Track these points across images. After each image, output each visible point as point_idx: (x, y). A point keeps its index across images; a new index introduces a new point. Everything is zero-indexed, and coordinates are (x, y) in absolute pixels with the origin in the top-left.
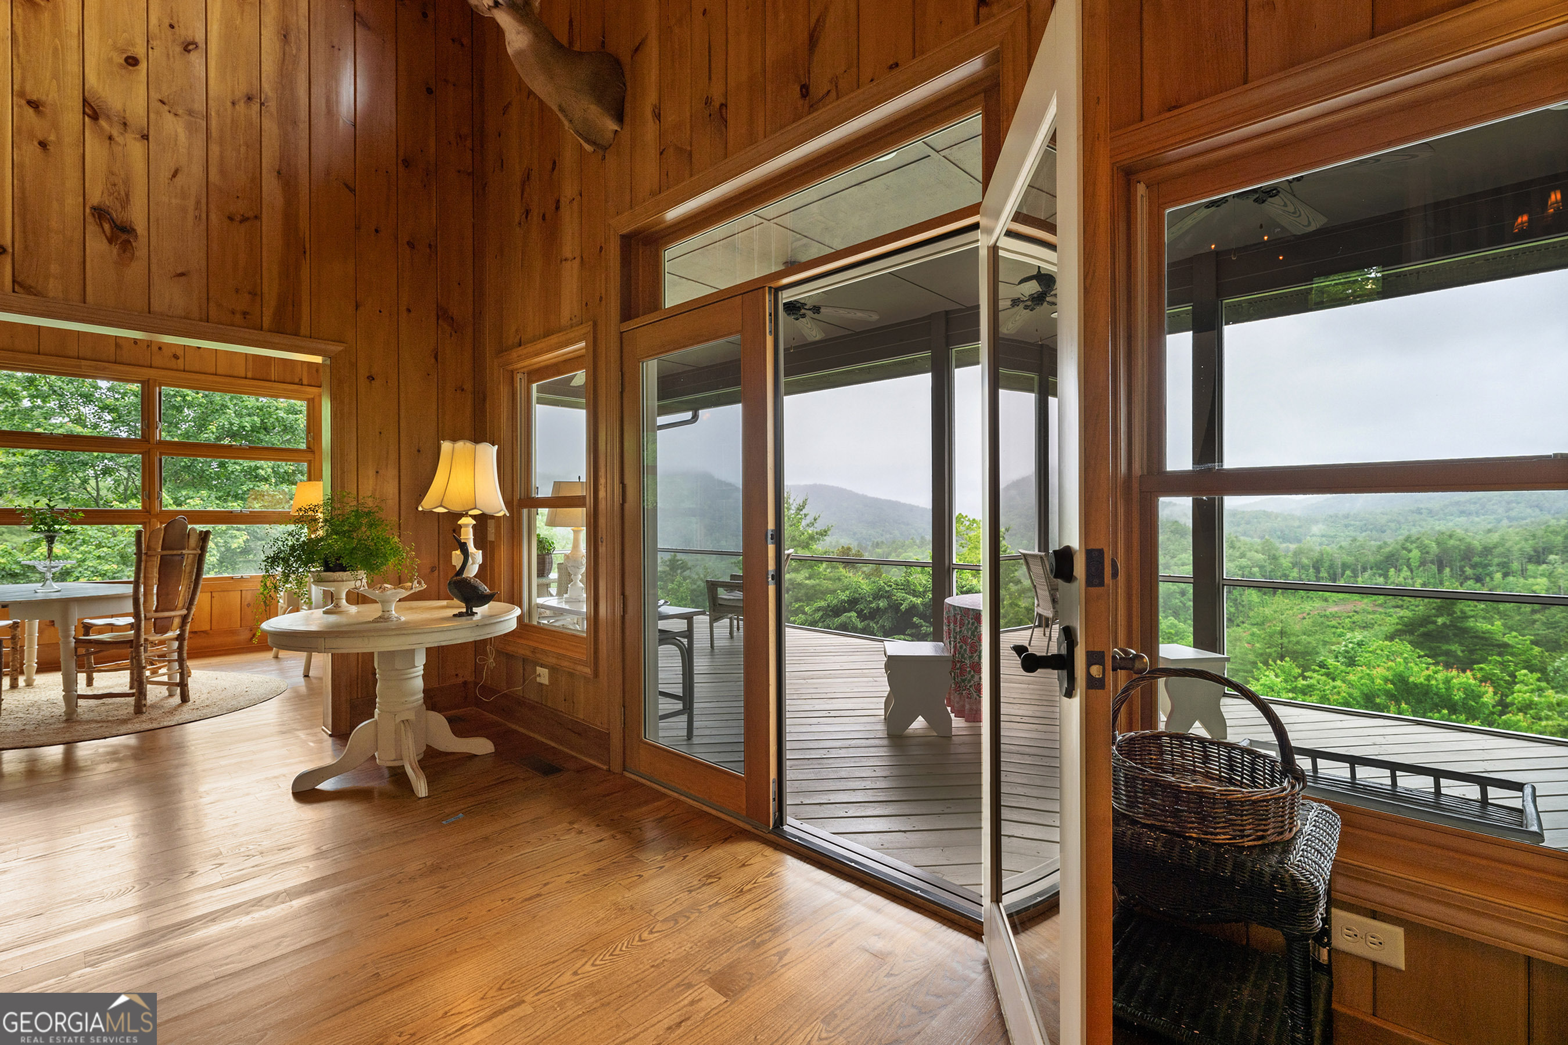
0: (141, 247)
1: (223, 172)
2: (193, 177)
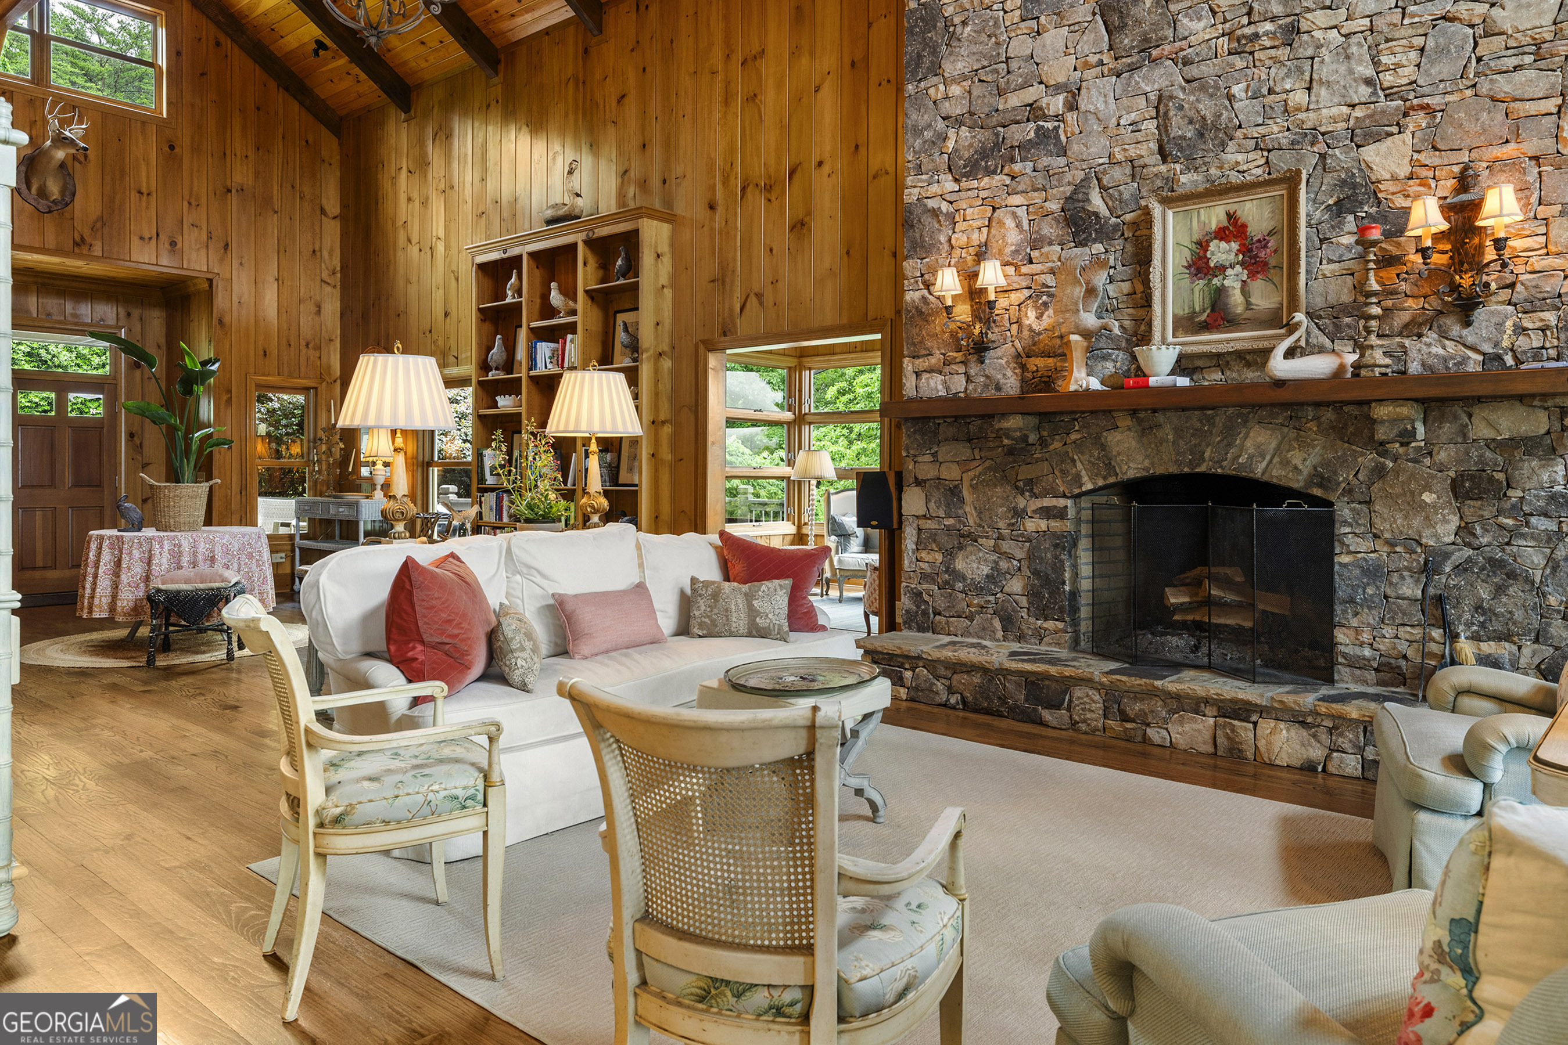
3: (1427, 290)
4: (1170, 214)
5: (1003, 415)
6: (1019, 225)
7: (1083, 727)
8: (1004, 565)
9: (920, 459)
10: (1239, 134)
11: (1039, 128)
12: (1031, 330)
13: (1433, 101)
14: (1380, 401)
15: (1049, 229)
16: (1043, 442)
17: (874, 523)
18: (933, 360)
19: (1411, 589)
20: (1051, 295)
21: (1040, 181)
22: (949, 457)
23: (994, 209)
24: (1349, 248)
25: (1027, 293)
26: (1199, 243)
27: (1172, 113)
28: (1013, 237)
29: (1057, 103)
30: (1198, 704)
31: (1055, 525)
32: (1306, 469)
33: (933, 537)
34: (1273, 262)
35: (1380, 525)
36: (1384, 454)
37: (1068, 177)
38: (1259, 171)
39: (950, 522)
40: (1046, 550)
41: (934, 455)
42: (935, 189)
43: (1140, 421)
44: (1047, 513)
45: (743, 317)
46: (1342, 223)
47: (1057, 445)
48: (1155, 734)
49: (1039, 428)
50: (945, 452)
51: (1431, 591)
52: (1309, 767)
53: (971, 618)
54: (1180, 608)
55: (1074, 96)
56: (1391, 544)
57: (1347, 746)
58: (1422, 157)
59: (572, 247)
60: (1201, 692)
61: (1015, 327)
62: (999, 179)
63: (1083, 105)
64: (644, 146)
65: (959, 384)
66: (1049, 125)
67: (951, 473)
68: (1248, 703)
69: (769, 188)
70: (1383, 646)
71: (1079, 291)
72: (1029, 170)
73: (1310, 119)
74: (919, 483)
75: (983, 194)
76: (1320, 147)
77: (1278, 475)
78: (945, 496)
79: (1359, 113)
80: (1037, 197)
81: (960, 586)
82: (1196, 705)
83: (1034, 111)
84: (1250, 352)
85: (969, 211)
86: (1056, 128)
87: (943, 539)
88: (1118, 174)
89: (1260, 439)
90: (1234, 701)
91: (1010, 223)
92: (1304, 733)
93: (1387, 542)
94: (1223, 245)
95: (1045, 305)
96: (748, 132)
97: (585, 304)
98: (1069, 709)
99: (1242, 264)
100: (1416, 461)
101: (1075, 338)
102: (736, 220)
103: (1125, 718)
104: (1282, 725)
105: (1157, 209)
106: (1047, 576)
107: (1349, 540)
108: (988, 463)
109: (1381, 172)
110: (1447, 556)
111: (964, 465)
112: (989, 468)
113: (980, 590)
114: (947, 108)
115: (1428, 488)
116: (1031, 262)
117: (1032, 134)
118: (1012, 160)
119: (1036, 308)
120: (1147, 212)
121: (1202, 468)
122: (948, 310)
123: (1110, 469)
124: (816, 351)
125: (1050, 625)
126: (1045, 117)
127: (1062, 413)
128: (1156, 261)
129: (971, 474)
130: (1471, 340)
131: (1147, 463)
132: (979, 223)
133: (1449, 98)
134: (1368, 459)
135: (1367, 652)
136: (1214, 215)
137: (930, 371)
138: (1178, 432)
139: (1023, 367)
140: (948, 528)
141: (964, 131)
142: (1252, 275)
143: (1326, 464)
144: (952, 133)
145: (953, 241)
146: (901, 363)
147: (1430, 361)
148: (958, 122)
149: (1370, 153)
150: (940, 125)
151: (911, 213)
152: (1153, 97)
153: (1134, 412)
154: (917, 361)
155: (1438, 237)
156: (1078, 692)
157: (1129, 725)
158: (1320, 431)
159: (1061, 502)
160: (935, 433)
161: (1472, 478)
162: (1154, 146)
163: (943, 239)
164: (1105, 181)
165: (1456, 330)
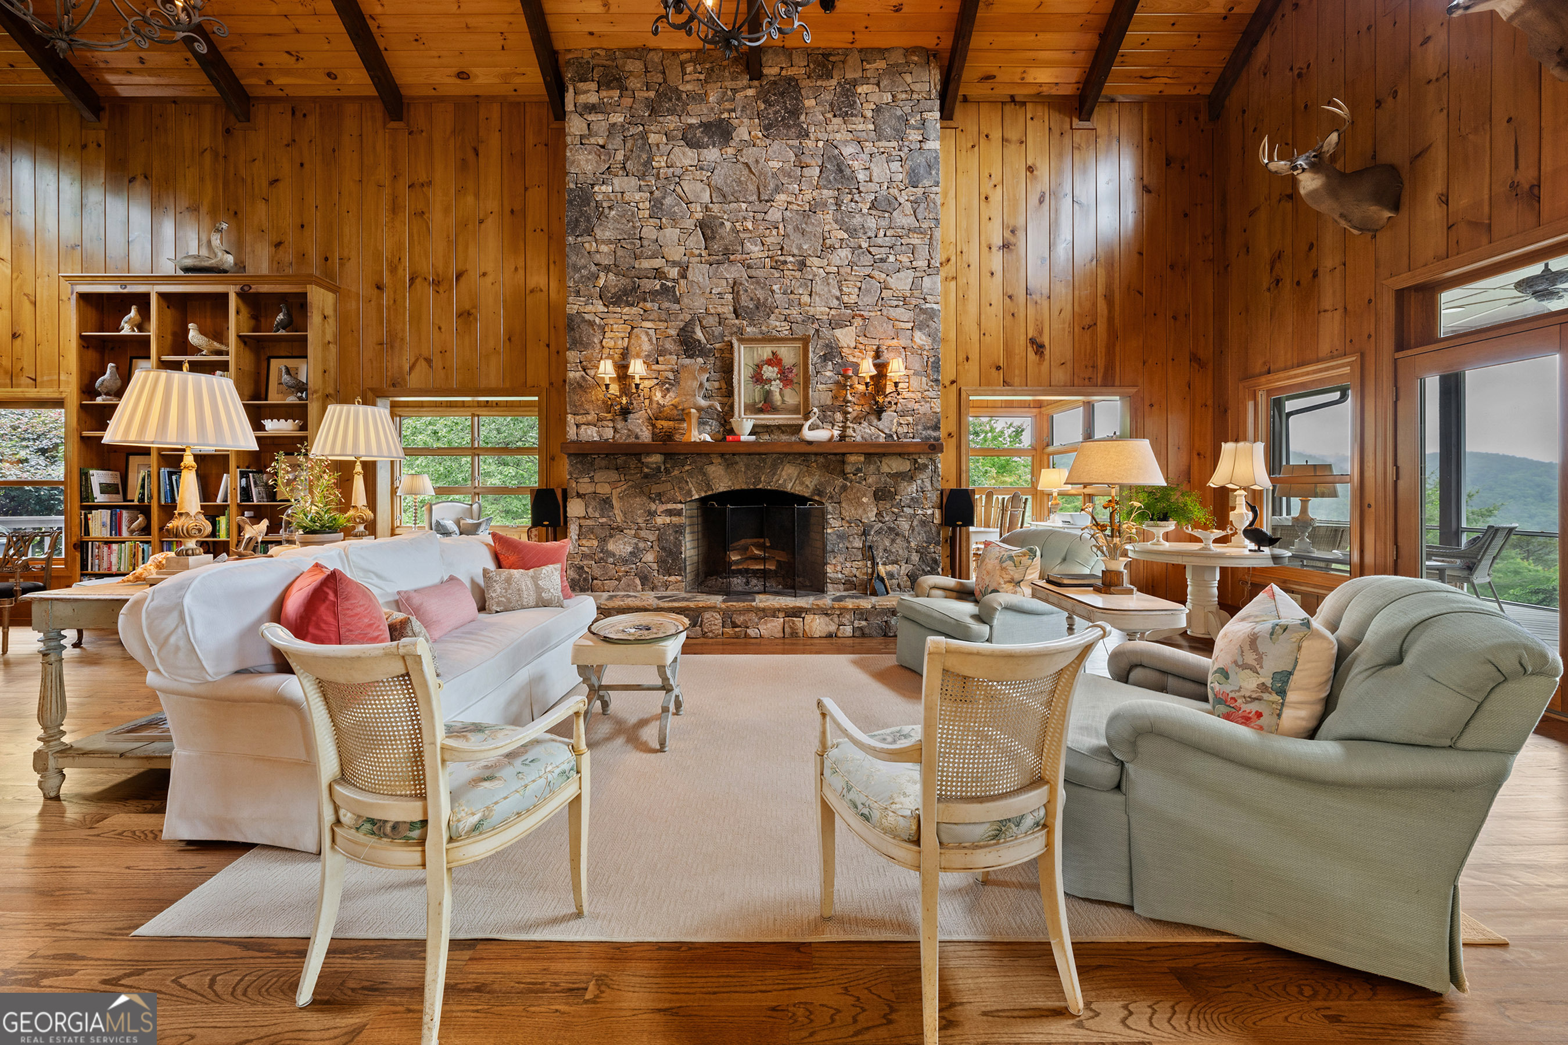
0: (1047, 352)
1: (1080, 305)
2: (1067, 314)
3: (863, 402)
4: (742, 347)
5: (648, 454)
6: (650, 340)
7: (710, 635)
8: (641, 545)
9: (581, 480)
10: (776, 311)
11: (662, 285)
12: (658, 403)
13: (866, 314)
14: (851, 453)
15: (669, 345)
16: (667, 471)
17: (546, 523)
18: (590, 418)
19: (858, 543)
20: (670, 384)
21: (664, 316)
22: (602, 479)
23: (633, 328)
24: (830, 378)
25: (656, 381)
26: (757, 365)
27: (741, 292)
28: (646, 347)
29: (674, 273)
30: (774, 612)
31: (675, 520)
32: (811, 486)
33: (591, 530)
34: (795, 381)
35: (845, 514)
36: (846, 479)
37: (681, 317)
38: (787, 332)
39: (604, 520)
40: (670, 535)
41: (591, 478)
42: (589, 308)
43: (726, 460)
44: (670, 513)
45: (413, 374)
46: (826, 365)
47: (676, 472)
48: (751, 632)
49: (664, 463)
50: (599, 476)
51: (868, 544)
52: (830, 636)
53: (619, 580)
54: (737, 562)
55: (684, 270)
56: (849, 522)
57: (846, 622)
58: (861, 339)
59: (225, 296)
60: (777, 606)
61: (647, 402)
62: (635, 310)
63: (690, 275)
64: (302, 226)
65: (609, 433)
66: (669, 284)
67: (604, 489)
68: (801, 608)
69: (437, 283)
70: (846, 572)
71: (696, 384)
72: (656, 308)
73: (812, 311)
74: (579, 495)
75: (625, 317)
76: (816, 326)
77: (798, 490)
78: (600, 504)
79: (833, 312)
80: (662, 325)
81: (611, 560)
82: (774, 613)
83: (659, 274)
84: (784, 425)
85: (615, 326)
86: (674, 287)
87: (598, 531)
88: (711, 321)
89: (790, 471)
90: (793, 608)
91: (644, 338)
92: (827, 619)
93: (847, 522)
94: (770, 368)
95: (668, 389)
96: (416, 238)
97: (237, 346)
98: (701, 626)
99: (780, 379)
100: (859, 483)
101: (693, 411)
102: (405, 302)
103: (734, 625)
104: (817, 617)
105: (736, 344)
106: (671, 550)
107: (831, 521)
108: (630, 483)
109: (843, 343)
110: (872, 527)
111: (613, 485)
112: (632, 487)
113: (625, 562)
114: (598, 258)
115: (864, 495)
116: (658, 363)
117: (658, 287)
118: (645, 300)
119: (662, 391)
120: (731, 345)
121: (760, 486)
122: (607, 386)
123: (709, 487)
124: (407, 405)
125: (672, 578)
126: (666, 279)
127: (679, 454)
128: (736, 372)
129: (619, 490)
130: (881, 427)
131: (730, 483)
132: (622, 335)
133: (871, 314)
134: (839, 482)
135: (840, 576)
136: (765, 351)
137: (588, 424)
138: (747, 467)
139: (654, 426)
140: (602, 525)
141: (611, 276)
142: (785, 386)
143: (821, 484)
144: (602, 275)
145: (604, 343)
146: (566, 418)
147: (865, 436)
148: (607, 269)
149: (838, 332)
150: (594, 268)
151: (573, 321)
152: (731, 281)
153: (722, 455)
154: (577, 417)
155: (872, 377)
156: (707, 615)
157: (737, 629)
158: (818, 468)
159: (679, 506)
160: (592, 464)
161: (882, 490)
162: (732, 309)
163: (596, 341)
164: (704, 323)
165: (875, 422)
